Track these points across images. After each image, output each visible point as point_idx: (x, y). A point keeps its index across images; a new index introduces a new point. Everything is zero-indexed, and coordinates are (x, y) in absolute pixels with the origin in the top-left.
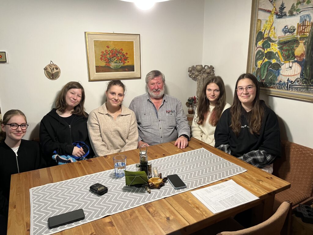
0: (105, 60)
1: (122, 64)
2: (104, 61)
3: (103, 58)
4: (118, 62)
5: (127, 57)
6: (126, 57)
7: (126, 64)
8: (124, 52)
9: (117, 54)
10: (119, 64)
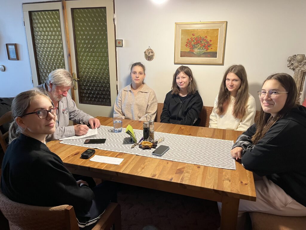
1: (205, 51)
2: (188, 47)
3: (188, 44)
5: (211, 44)
7: (209, 51)
9: (201, 41)
10: (203, 50)
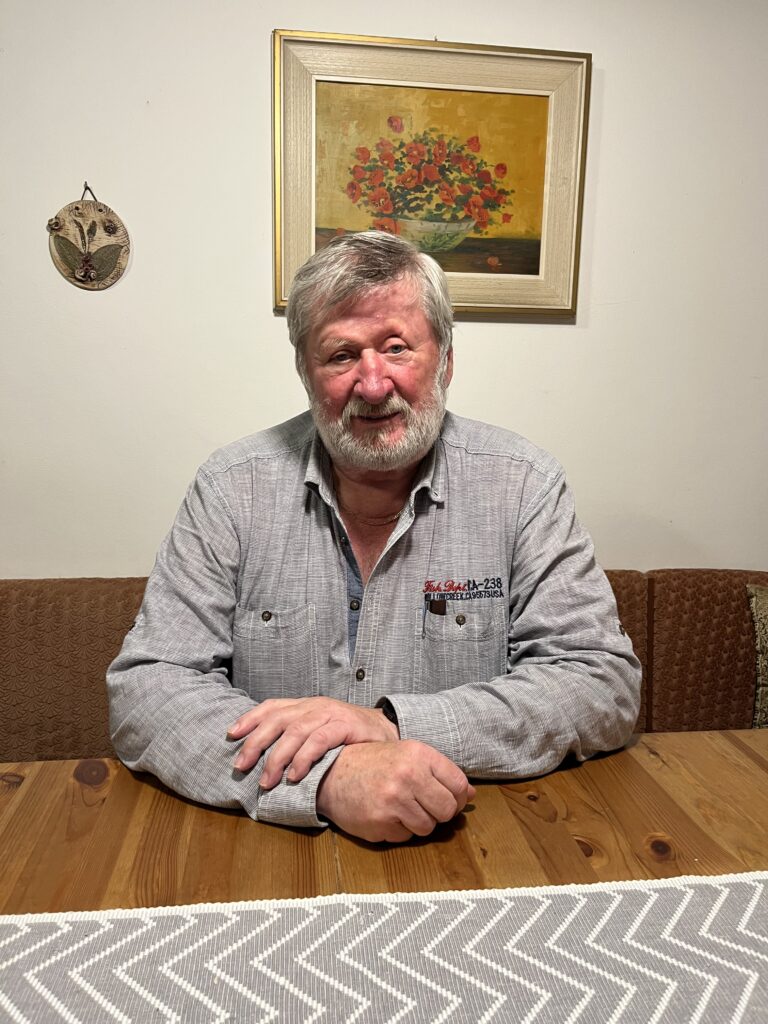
0: (374, 201)
1: (467, 230)
2: (366, 203)
3: (363, 186)
4: (447, 216)
5: (503, 192)
6: (499, 186)
7: (491, 232)
8: (488, 159)
9: (443, 170)
10: (454, 227)
